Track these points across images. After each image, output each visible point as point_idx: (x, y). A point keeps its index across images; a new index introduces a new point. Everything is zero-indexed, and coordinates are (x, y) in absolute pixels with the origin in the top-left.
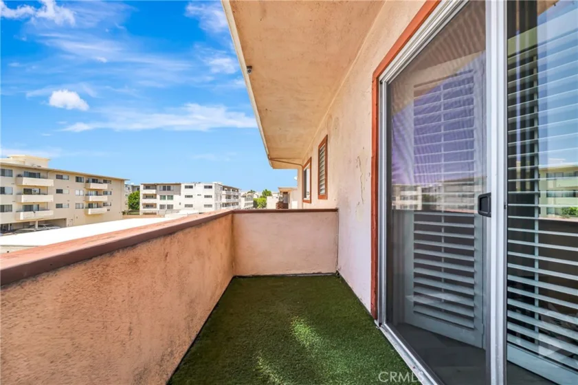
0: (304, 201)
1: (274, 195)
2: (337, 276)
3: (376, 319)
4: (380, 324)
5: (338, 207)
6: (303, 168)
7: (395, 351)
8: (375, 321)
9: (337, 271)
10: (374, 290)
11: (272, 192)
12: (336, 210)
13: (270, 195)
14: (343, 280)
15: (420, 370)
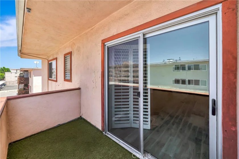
0: (49, 80)
1: (12, 71)
2: (81, 118)
3: (104, 132)
4: (105, 133)
5: (80, 87)
6: (49, 61)
7: (113, 140)
8: (103, 133)
9: (81, 116)
10: (103, 121)
11: (10, 69)
12: (79, 89)
13: (8, 70)
14: (84, 120)
15: (121, 142)
